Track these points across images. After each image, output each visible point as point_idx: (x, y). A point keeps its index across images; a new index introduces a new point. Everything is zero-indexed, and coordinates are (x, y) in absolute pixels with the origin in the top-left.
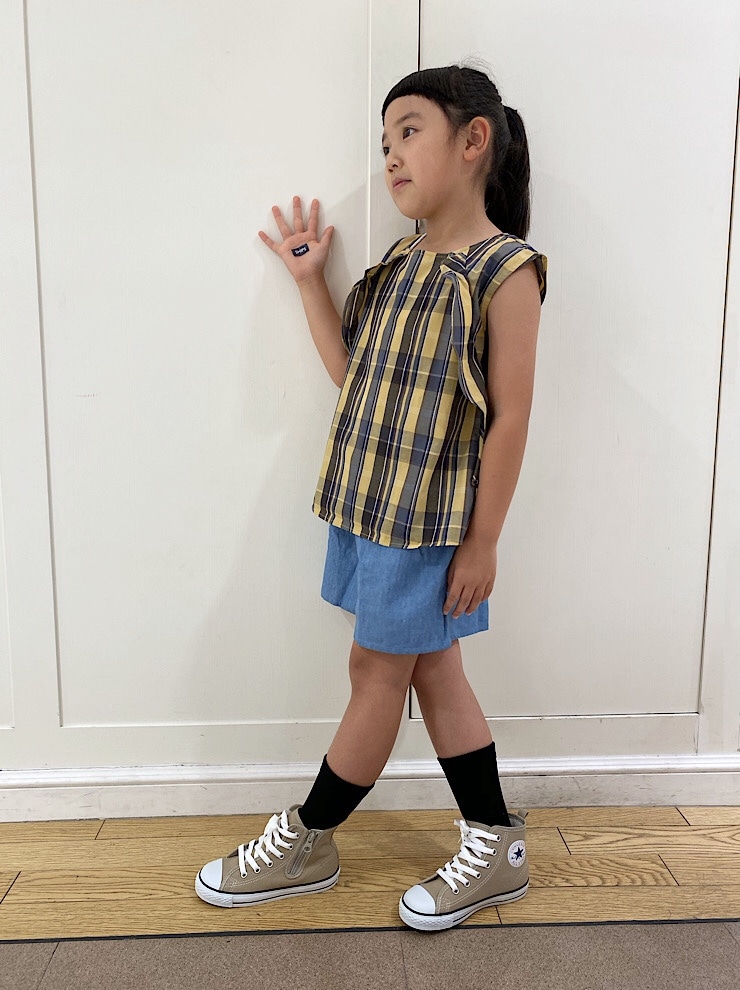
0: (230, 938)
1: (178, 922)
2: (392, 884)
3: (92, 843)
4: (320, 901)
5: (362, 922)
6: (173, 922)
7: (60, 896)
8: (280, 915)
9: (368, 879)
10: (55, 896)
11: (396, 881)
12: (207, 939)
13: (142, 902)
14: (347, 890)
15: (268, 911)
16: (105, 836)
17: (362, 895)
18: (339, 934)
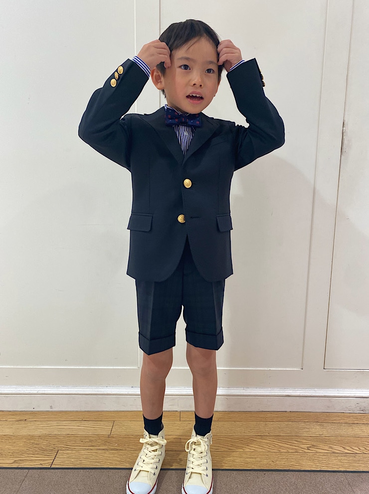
0: (265, 472)
1: (238, 463)
2: (330, 449)
3: (179, 423)
4: (300, 456)
5: (324, 468)
6: (234, 463)
7: (176, 448)
8: (283, 462)
9: (317, 446)
10: (174, 448)
11: (331, 448)
12: (254, 472)
13: (216, 453)
14: (309, 451)
15: (277, 460)
16: (184, 419)
17: (318, 454)
18: (315, 473)
